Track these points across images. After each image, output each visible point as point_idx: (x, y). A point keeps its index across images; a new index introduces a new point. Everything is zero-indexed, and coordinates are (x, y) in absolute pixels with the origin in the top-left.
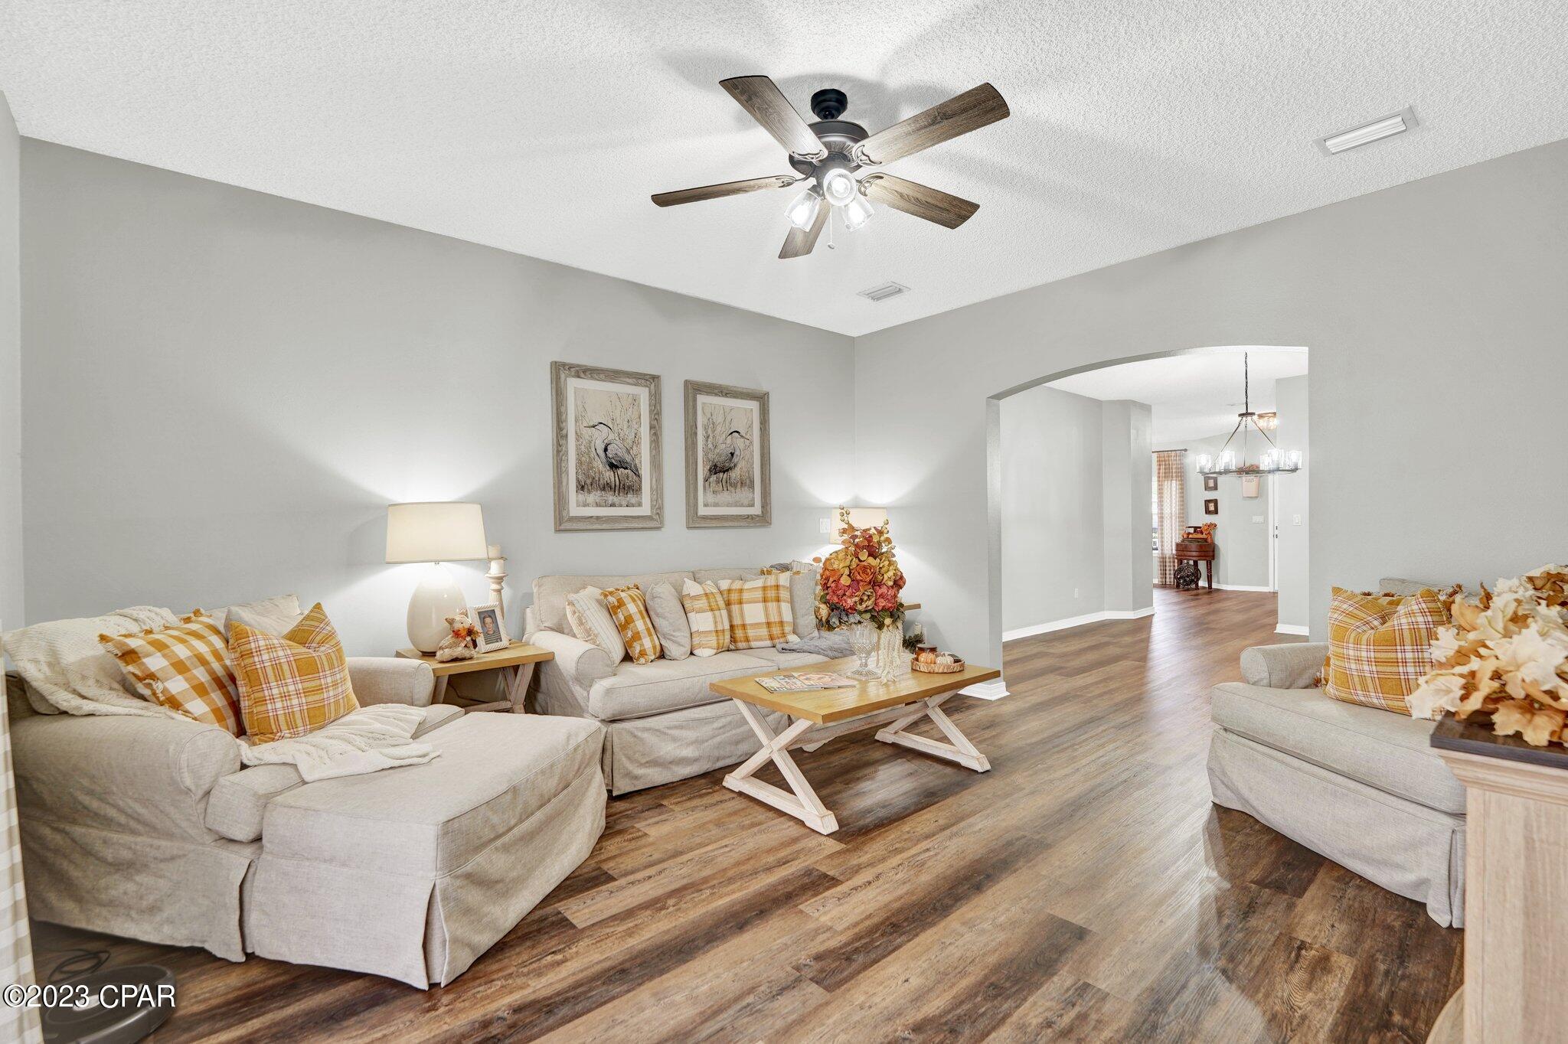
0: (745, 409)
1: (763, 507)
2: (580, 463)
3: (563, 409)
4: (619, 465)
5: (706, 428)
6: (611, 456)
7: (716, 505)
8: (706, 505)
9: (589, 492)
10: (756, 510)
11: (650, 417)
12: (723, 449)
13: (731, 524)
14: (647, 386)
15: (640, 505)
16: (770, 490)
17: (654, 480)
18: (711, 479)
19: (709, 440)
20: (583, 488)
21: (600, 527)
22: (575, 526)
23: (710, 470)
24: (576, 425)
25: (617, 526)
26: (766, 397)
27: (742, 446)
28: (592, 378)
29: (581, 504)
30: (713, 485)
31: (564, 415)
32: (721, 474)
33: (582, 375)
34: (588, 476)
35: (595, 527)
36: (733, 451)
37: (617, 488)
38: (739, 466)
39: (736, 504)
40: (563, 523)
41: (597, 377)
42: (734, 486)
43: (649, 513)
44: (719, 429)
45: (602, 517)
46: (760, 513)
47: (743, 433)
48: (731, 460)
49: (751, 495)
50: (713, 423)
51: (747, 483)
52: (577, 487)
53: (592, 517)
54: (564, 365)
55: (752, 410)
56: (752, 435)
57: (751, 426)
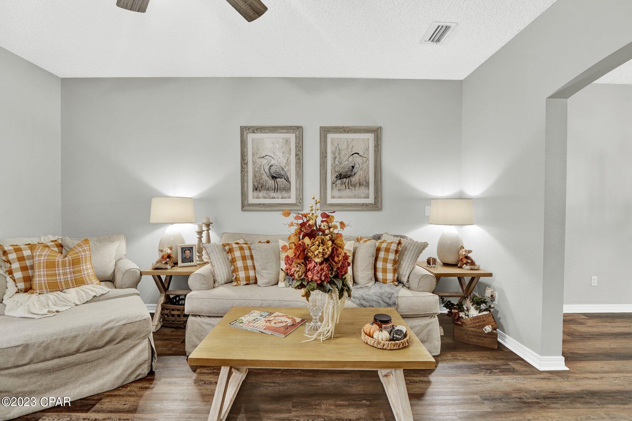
0: (364, 140)
1: (375, 198)
2: (255, 176)
3: (245, 150)
4: (277, 176)
5: (334, 153)
6: (272, 172)
7: (340, 197)
8: (333, 197)
9: (260, 191)
10: (371, 200)
11: (296, 150)
12: (347, 163)
13: (350, 209)
14: (293, 133)
15: (289, 197)
16: (381, 187)
17: (298, 184)
18: (337, 183)
19: (336, 159)
20: (256, 189)
21: (264, 209)
22: (251, 208)
23: (337, 177)
24: (253, 158)
25: (275, 209)
26: (379, 130)
27: (360, 162)
28: (262, 132)
29: (255, 197)
30: (338, 186)
31: (246, 153)
32: (345, 180)
33: (256, 131)
34: (259, 183)
35: (262, 209)
36: (354, 165)
37: (276, 189)
38: (358, 174)
39: (355, 197)
40: (245, 206)
41: (264, 132)
42: (355, 186)
43: (295, 202)
44: (343, 153)
45: (266, 204)
46: (373, 202)
47: (361, 154)
48: (352, 171)
49: (367, 191)
50: (339, 150)
51: (365, 184)
52: (253, 189)
53: (260, 204)
54: (245, 127)
55: (368, 139)
56: (368, 155)
57: (367, 149)
